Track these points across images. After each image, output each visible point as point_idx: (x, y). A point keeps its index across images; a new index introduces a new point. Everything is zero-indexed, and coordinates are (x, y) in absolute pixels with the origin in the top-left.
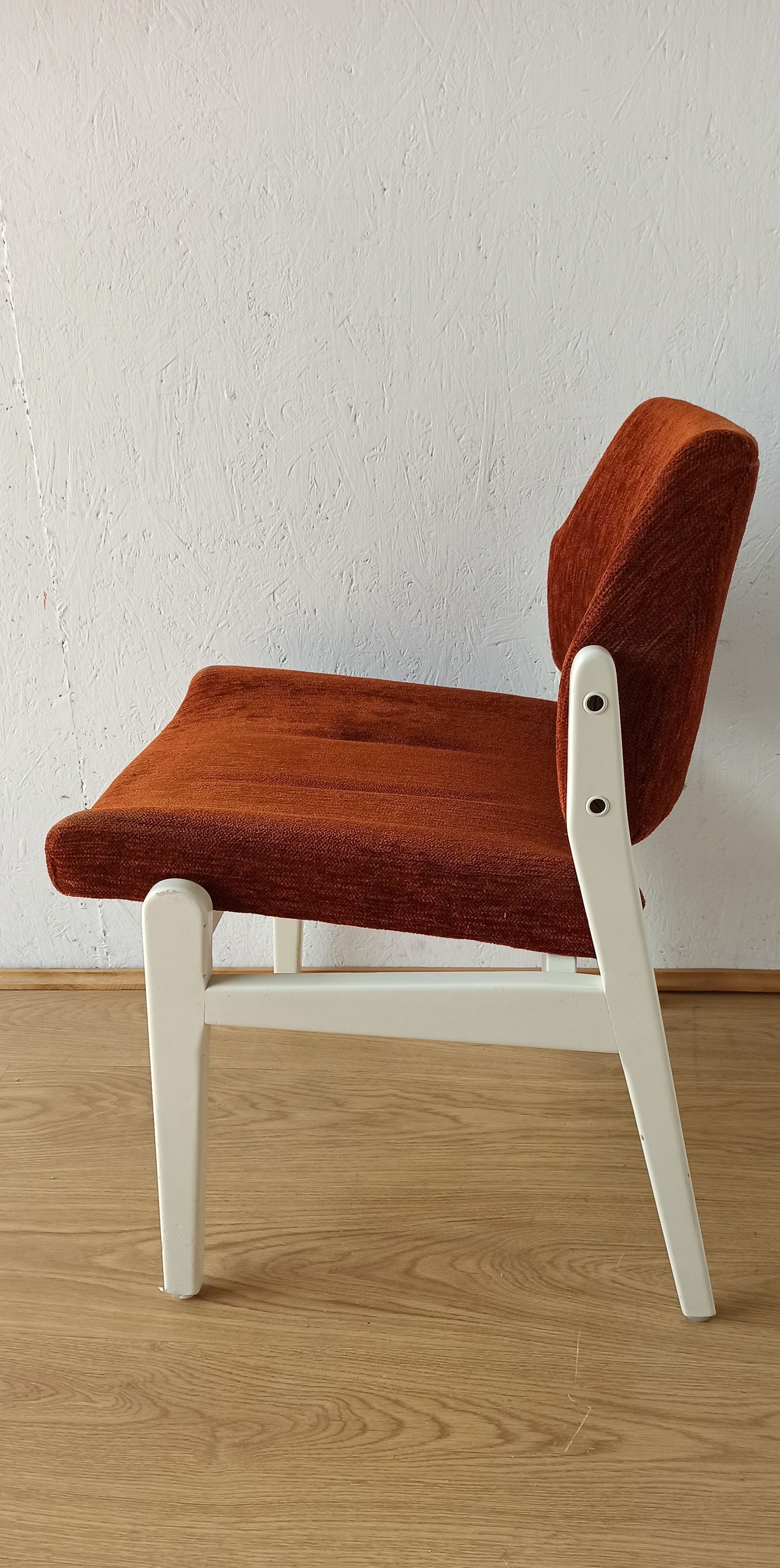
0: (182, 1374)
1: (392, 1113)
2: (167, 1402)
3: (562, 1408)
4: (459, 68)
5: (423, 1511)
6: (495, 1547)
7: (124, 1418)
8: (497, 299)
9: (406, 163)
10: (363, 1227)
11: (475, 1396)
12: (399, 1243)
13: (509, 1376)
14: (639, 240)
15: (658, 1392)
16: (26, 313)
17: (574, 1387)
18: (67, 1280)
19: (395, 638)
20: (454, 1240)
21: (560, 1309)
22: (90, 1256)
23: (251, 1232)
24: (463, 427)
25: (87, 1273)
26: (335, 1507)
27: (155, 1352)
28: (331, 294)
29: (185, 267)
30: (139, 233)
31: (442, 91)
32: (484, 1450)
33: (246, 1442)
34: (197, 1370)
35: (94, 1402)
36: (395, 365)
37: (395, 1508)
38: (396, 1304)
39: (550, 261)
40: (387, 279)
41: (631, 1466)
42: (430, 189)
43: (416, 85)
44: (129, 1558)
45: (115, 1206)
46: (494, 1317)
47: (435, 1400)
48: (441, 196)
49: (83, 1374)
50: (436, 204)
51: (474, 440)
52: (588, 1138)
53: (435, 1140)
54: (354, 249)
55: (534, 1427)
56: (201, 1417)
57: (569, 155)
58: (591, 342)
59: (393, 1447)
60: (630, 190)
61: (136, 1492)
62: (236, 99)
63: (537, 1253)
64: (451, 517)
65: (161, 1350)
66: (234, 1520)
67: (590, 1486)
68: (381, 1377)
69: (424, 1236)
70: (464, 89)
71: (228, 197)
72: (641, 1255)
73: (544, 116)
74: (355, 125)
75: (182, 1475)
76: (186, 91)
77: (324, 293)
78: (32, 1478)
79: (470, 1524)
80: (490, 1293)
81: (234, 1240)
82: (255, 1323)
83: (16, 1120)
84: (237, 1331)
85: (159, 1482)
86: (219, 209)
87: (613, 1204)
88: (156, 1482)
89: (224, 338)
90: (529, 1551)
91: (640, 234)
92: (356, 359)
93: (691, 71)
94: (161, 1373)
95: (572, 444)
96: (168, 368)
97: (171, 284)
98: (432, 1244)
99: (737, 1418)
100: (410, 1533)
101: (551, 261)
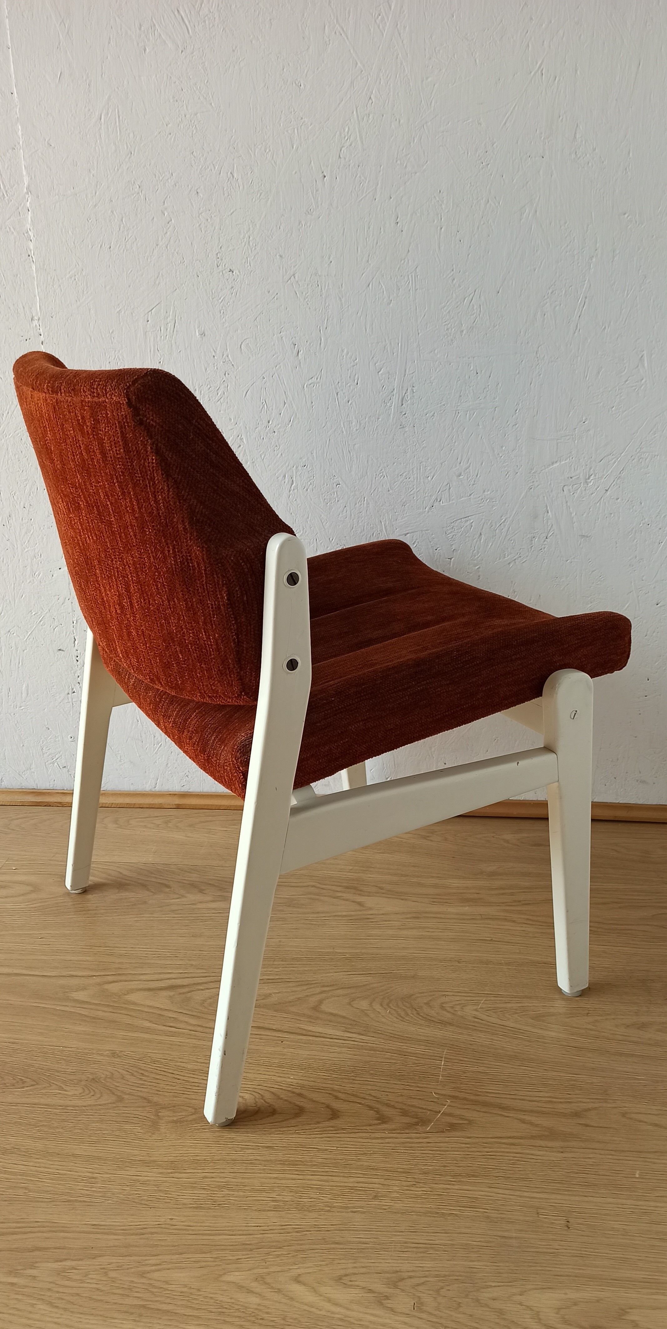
0: (135, 1074)
1: (311, 898)
2: (122, 1092)
3: (428, 1101)
4: (384, 84)
5: (315, 1167)
6: (368, 1192)
7: (89, 1102)
8: (410, 263)
9: (341, 156)
10: (282, 977)
11: (361, 1091)
12: (310, 988)
13: (389, 1079)
14: (521, 220)
15: (502, 1092)
16: (44, 265)
17: (438, 1087)
18: (48, 1008)
19: (326, 528)
20: (353, 987)
21: (431, 1035)
22: (67, 992)
23: (194, 979)
24: (382, 363)
25: (64, 1004)
26: (247, 1163)
27: (115, 1058)
28: (281, 256)
29: (168, 233)
30: (134, 205)
31: (370, 101)
32: (365, 1128)
33: (182, 1120)
34: (147, 1071)
35: (66, 1091)
36: (330, 312)
37: (293, 1165)
38: (305, 1030)
39: (451, 234)
40: (325, 246)
41: (477, 1140)
42: (360, 177)
43: (350, 97)
44: (88, 1195)
45: (88, 958)
46: (380, 1039)
47: (330, 1094)
48: (369, 182)
49: (58, 1072)
50: (364, 189)
51: (391, 373)
52: (464, 919)
53: (344, 918)
54: (300, 222)
55: (404, 1113)
56: (148, 1103)
57: (468, 153)
58: (482, 298)
59: (295, 1125)
60: (515, 181)
61: (95, 1151)
62: (211, 104)
63: (418, 997)
64: (371, 433)
65: (119, 1057)
66: (170, 1171)
67: (444, 1153)
68: (289, 1078)
69: (329, 984)
70: (387, 101)
71: (203, 180)
72: (497, 1000)
73: (448, 123)
74: (303, 127)
75: (131, 1141)
76: (174, 97)
77: (276, 256)
78: (15, 1140)
79: (350, 1176)
80: (379, 1023)
81: (181, 984)
82: (194, 1040)
83: (12, 897)
84: (180, 1045)
85: (113, 1145)
86: (196, 189)
87: (480, 965)
88: (111, 1145)
89: (198, 289)
90: (395, 1195)
91: (521, 215)
92: (299, 307)
93: (562, 92)
94: (119, 1072)
95: (467, 377)
96: (153, 311)
97: (157, 245)
98: (336, 989)
99: (561, 1111)
100: (304, 1181)
101: (453, 235)
